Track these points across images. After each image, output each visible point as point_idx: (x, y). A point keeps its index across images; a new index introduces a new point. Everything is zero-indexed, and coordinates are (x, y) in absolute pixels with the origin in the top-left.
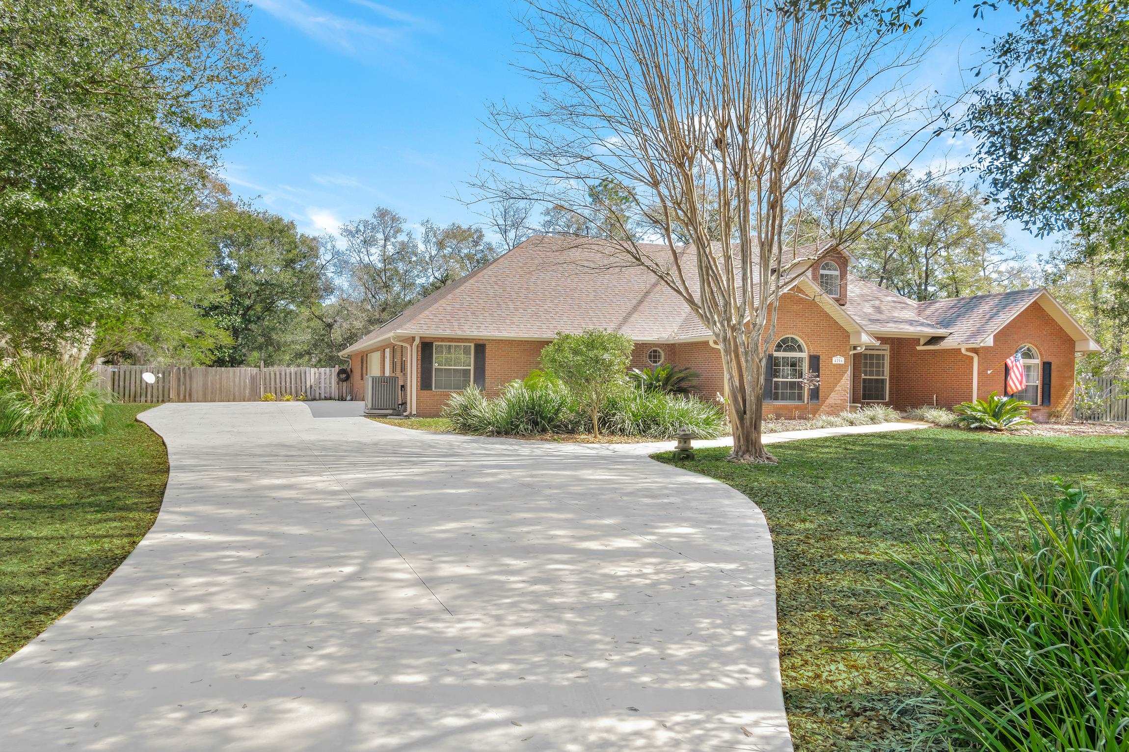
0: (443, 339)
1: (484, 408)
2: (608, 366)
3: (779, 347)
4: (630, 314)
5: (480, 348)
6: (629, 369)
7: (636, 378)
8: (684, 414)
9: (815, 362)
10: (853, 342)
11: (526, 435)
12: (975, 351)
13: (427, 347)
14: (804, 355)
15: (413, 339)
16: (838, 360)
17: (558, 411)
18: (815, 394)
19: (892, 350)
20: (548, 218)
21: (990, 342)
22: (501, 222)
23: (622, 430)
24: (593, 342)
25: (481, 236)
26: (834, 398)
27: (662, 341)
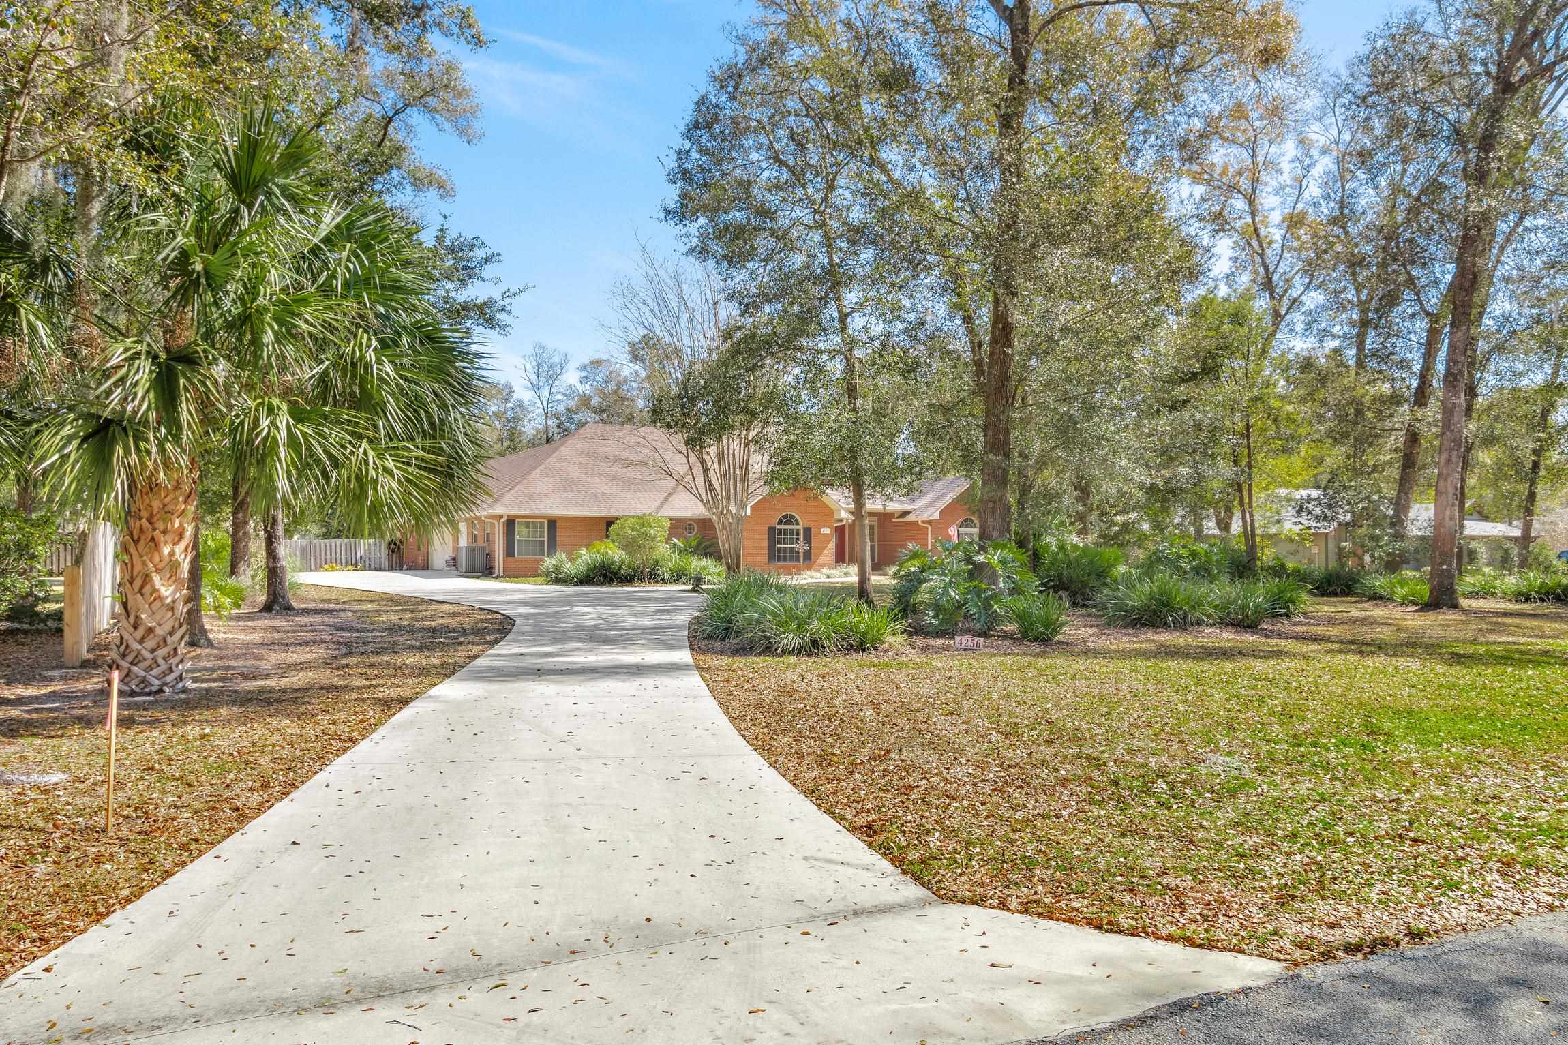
0: (523, 517)
1: (568, 567)
2: (653, 538)
3: (780, 522)
4: (670, 494)
5: (553, 523)
6: (669, 538)
7: (675, 545)
8: (704, 568)
9: (807, 531)
10: (836, 517)
11: (602, 584)
12: (929, 522)
13: (510, 523)
14: (800, 527)
15: (501, 517)
16: (826, 530)
17: (620, 568)
18: (808, 556)
19: (879, 521)
20: (585, 374)
21: (936, 516)
22: (534, 378)
23: (663, 580)
24: (643, 522)
25: (511, 391)
26: (823, 559)
27: (695, 517)
